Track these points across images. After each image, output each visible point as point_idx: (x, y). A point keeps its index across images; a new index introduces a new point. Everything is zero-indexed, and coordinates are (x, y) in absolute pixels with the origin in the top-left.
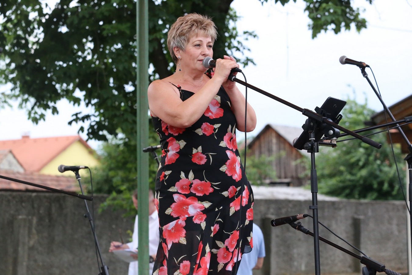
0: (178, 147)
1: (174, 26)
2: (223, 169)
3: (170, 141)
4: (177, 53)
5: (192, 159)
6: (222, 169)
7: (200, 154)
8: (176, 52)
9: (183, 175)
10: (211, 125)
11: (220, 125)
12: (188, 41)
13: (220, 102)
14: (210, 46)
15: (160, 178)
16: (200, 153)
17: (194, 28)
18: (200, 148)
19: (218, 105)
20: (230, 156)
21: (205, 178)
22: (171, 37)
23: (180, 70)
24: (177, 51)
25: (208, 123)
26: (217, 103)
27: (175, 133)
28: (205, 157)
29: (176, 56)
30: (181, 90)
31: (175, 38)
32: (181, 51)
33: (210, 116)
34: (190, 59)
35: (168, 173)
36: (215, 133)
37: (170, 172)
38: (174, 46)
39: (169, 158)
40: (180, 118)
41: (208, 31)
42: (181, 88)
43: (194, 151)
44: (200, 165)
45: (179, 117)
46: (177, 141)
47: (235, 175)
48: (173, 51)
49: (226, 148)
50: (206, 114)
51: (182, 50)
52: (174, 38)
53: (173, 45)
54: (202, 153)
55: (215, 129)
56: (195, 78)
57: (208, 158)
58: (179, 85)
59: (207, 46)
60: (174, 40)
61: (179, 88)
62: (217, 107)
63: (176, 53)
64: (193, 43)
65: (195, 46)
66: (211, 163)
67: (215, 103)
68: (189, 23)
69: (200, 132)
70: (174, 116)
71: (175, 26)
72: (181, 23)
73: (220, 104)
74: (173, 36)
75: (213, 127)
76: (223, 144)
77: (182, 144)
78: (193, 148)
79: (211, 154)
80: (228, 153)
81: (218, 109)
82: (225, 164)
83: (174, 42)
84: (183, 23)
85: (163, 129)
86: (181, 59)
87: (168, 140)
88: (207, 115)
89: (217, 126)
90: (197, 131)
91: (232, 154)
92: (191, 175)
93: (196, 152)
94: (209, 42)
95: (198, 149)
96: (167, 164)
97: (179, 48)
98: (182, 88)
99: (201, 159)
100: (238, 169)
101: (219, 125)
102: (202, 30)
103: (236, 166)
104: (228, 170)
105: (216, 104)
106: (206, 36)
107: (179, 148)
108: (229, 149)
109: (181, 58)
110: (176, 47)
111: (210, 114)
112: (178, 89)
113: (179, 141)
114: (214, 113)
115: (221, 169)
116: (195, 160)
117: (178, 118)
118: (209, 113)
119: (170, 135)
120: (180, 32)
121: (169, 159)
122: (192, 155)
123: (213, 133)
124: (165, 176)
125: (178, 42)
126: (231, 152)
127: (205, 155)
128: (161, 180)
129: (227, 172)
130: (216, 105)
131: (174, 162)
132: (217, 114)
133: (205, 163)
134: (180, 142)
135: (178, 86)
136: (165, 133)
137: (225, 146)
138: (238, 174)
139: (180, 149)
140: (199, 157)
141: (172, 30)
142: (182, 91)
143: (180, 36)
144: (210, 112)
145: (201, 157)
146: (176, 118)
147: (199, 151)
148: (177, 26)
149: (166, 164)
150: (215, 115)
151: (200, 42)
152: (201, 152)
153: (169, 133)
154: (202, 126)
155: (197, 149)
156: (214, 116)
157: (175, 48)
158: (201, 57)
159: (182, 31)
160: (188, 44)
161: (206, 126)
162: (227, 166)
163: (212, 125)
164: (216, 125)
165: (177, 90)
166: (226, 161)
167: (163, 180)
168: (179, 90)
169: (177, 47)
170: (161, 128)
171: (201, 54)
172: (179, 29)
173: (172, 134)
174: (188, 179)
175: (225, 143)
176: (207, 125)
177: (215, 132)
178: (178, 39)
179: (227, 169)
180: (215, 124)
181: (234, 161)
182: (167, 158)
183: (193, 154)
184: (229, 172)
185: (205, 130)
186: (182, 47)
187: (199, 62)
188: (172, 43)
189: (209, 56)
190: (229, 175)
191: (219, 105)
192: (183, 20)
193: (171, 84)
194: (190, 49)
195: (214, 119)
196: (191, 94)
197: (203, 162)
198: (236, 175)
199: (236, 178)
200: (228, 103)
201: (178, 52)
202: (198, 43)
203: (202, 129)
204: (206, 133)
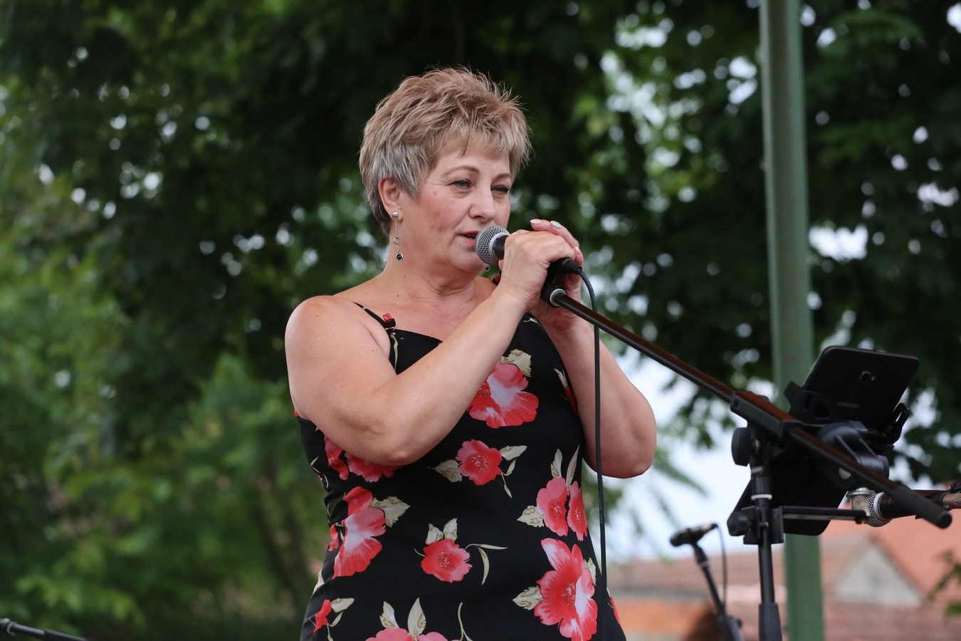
0: (378, 521)
1: (387, 104)
2: (528, 599)
3: (352, 498)
4: (390, 198)
5: (423, 562)
6: (524, 599)
7: (449, 545)
8: (386, 197)
9: (388, 615)
10: (490, 447)
11: (523, 448)
12: (433, 163)
13: (528, 374)
14: (504, 190)
15: (314, 619)
16: (450, 541)
17: (456, 124)
18: (452, 527)
19: (519, 382)
20: (555, 558)
21: (463, 631)
22: (374, 142)
23: (399, 258)
24: (390, 192)
25: (480, 443)
26: (519, 375)
27: (369, 474)
28: (467, 556)
29: (386, 208)
30: (396, 331)
31: (389, 148)
32: (403, 196)
33: (489, 418)
34: (432, 227)
35: (341, 605)
36: (507, 475)
37: (350, 601)
38: (383, 174)
39: (346, 556)
40: (378, 434)
41: (501, 137)
42: (394, 325)
43: (433, 535)
44: (447, 583)
45: (376, 429)
46: (376, 501)
47: (570, 623)
48: (378, 191)
49: (545, 533)
50: (473, 411)
51: (409, 193)
52: (384, 146)
53: (378, 171)
54: (456, 542)
55: (504, 464)
56: (445, 290)
57: (475, 560)
58: (387, 315)
59: (493, 188)
60: (382, 155)
61: (388, 324)
62: (517, 390)
63: (385, 199)
64: (447, 174)
65: (454, 186)
66: (485, 577)
67: (512, 375)
68: (441, 104)
69: (453, 470)
70: (359, 427)
71: (393, 106)
72: (411, 100)
73: (528, 378)
74: (381, 142)
75: (499, 455)
76: (533, 516)
77: (394, 510)
78: (431, 526)
79: (485, 550)
80: (551, 549)
81: (520, 395)
82: (535, 585)
83: (382, 163)
84: (418, 101)
85: (331, 460)
86: (402, 220)
87: (346, 497)
88: (478, 415)
89: (511, 453)
90: (444, 469)
91: (562, 550)
92: (416, 615)
93: (439, 539)
94: (501, 177)
95: (445, 530)
96: (339, 575)
97: (398, 183)
98: (401, 325)
99: (453, 561)
100: (583, 600)
101: (520, 449)
102: (484, 133)
103: (574, 592)
104: (545, 604)
105: (512, 380)
106: (493, 155)
107: (382, 522)
108: (554, 536)
109: (400, 218)
110: (388, 178)
111: (490, 412)
112: (385, 327)
113: (381, 499)
114: (503, 411)
115: (519, 600)
116: (433, 567)
117: (375, 433)
118: (488, 409)
119: (354, 480)
120: (406, 132)
121: (348, 560)
122: (425, 549)
123: (499, 477)
124: (332, 615)
125: (397, 163)
126: (560, 546)
127: (467, 551)
128: (317, 626)
129: (540, 612)
130: (516, 381)
131: (361, 569)
132: (513, 413)
133: (465, 576)
134: (385, 502)
135: (384, 316)
136: (338, 473)
137: (541, 525)
138: (582, 620)
139: (387, 527)
140: (445, 556)
141: (381, 120)
142: (399, 333)
143: (406, 142)
144: (489, 406)
145: (451, 554)
146: (368, 434)
147: (448, 536)
148: (400, 106)
149: (338, 573)
150: (508, 414)
151: (472, 172)
152: (455, 538)
153: (351, 474)
154: (461, 452)
155: (442, 529)
156: (502, 420)
157: (384, 181)
158: (470, 226)
159: (414, 128)
160: (429, 173)
161: (474, 452)
162: (543, 592)
163: (494, 449)
164: (508, 448)
165: (381, 334)
166: (541, 576)
167: (324, 627)
168: (389, 332)
169: (392, 180)
170: (324, 456)
171: (468, 212)
172: (403, 118)
173: (361, 476)
174: (404, 630)
175: (541, 513)
176: (476, 447)
177: (505, 471)
178: (398, 152)
179: (541, 602)
180: (505, 446)
181: (570, 576)
182: (341, 557)
183: (427, 546)
184: (546, 612)
185: (470, 466)
186: (409, 182)
187: (461, 240)
188: (375, 164)
189: (497, 223)
190: (548, 621)
191: (525, 383)
192: (419, 91)
193: (362, 310)
194: (435, 194)
195: (502, 428)
196: (430, 344)
197: (458, 573)
198: (574, 622)
199: (574, 632)
200: (557, 375)
201: (393, 196)
202: (463, 175)
203: (459, 462)
204: (473, 476)
